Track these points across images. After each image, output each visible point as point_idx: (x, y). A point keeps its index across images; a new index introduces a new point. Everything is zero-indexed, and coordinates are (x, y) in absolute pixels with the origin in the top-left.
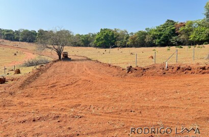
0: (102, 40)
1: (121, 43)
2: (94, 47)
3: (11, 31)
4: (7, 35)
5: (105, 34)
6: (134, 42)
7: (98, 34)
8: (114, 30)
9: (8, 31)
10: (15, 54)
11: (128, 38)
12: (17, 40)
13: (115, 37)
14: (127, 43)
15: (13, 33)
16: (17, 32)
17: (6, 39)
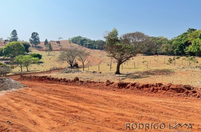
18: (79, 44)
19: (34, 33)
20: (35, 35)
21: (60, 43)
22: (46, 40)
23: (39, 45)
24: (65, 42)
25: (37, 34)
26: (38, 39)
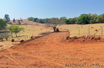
0: (81, 20)
1: (92, 21)
2: (77, 24)
3: (42, 19)
4: (40, 21)
5: (83, 17)
6: (100, 20)
7: (80, 17)
8: (88, 14)
9: (41, 19)
10: (41, 29)
11: (96, 18)
12: (44, 23)
13: (89, 18)
14: (96, 21)
15: (43, 20)
16: (44, 19)
17: (40, 23)
18: (33, 21)
19: (6, 15)
20: (7, 16)
21: (22, 21)
22: (14, 19)
23: (9, 22)
24: (25, 20)
25: (8, 15)
26: (9, 18)
